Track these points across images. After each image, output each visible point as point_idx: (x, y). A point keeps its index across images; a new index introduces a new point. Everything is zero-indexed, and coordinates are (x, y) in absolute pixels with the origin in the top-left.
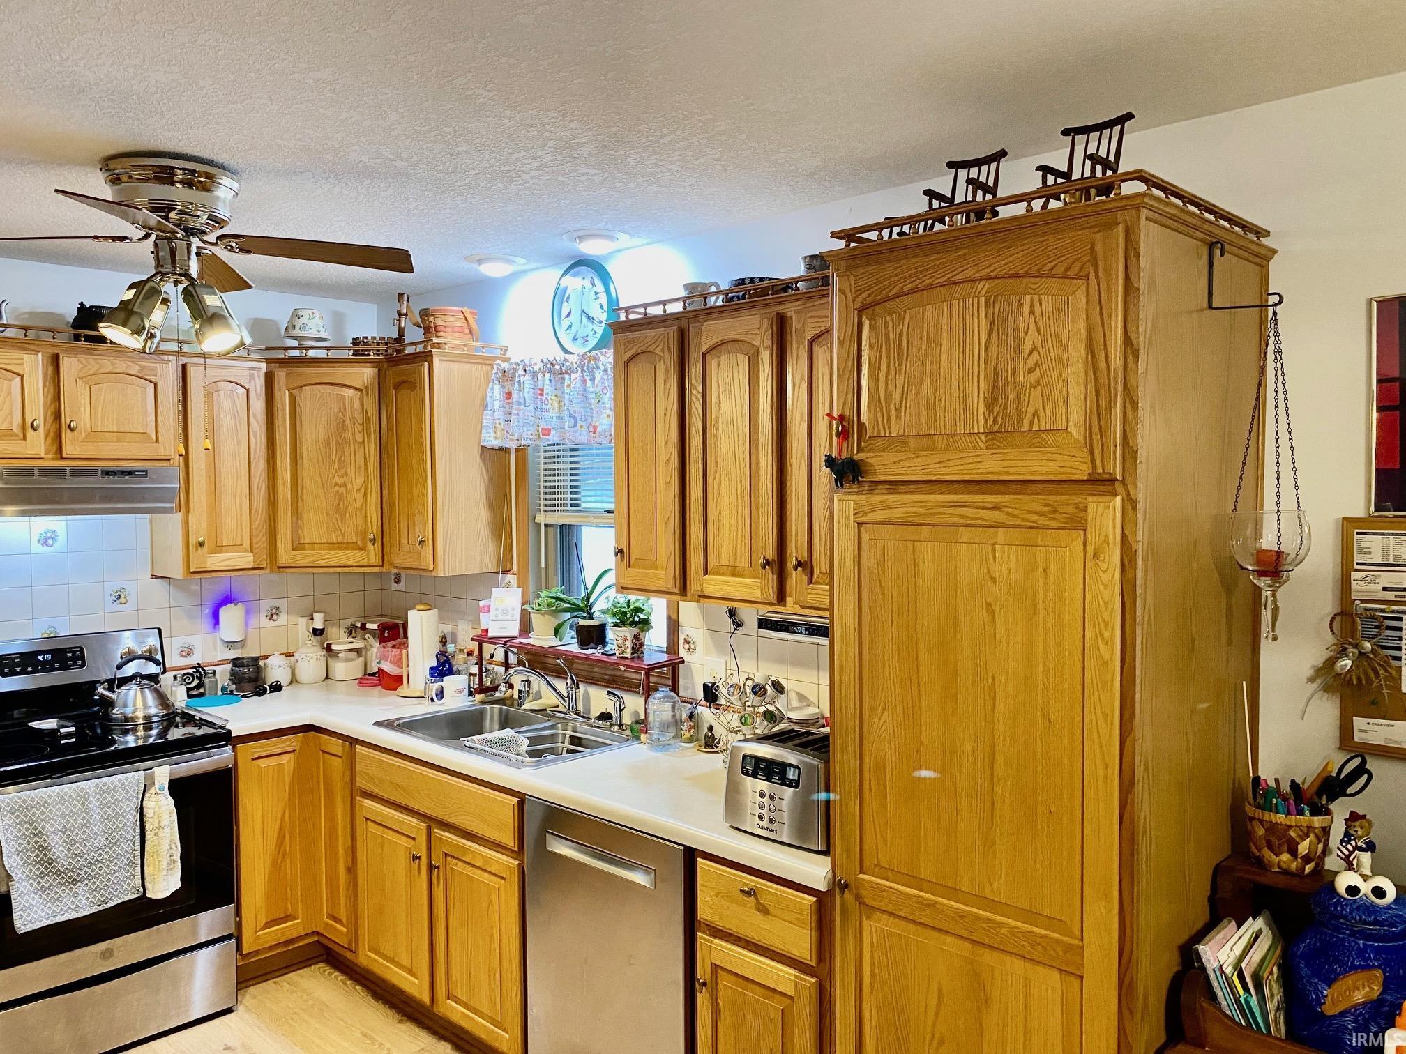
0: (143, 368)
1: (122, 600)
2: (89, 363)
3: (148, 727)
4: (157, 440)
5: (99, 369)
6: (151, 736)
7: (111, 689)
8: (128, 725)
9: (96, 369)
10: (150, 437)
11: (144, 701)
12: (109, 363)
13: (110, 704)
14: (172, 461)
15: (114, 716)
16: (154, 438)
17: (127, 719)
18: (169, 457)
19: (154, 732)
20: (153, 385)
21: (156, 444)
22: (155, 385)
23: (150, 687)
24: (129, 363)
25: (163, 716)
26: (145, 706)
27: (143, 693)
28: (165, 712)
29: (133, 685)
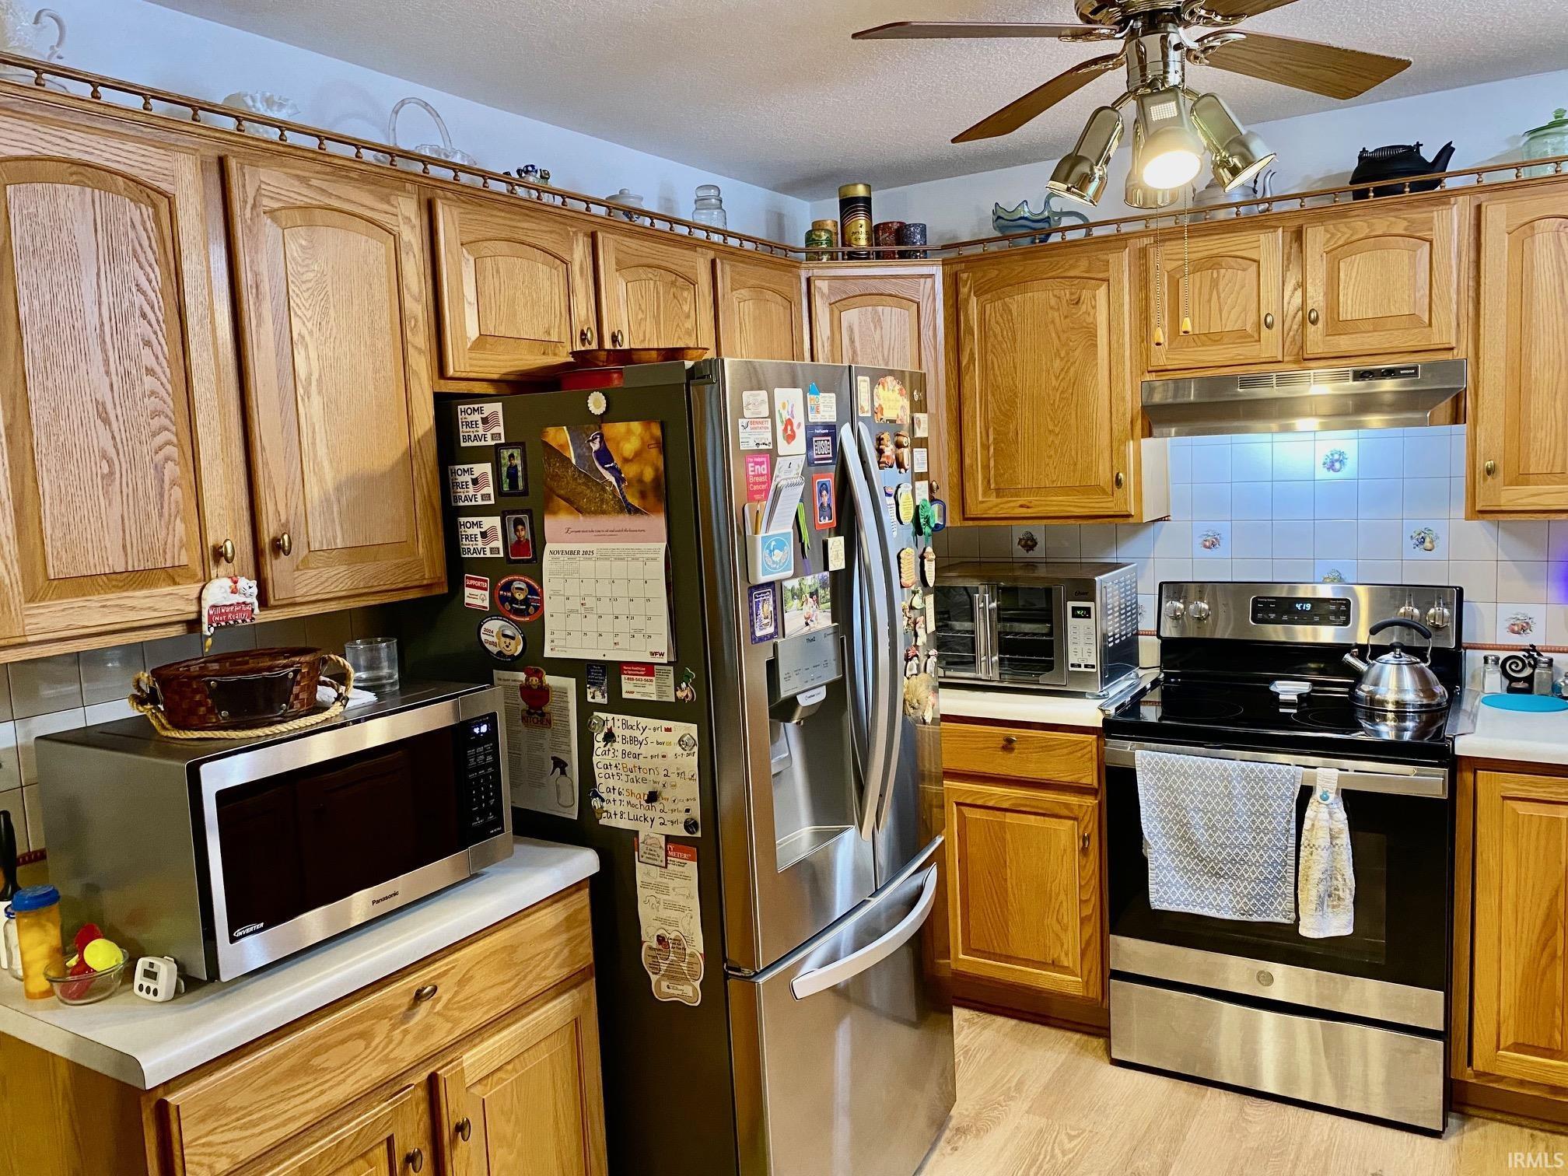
0: (1411, 222)
1: (1427, 544)
2: (1338, 230)
3: (1401, 716)
4: (1430, 325)
5: (1352, 235)
6: (1406, 730)
7: (1361, 657)
8: (1374, 710)
9: (1348, 235)
10: (1420, 319)
11: (1400, 679)
12: (1365, 224)
13: (1358, 677)
14: (1455, 351)
15: (1360, 693)
16: (1427, 321)
17: (1373, 701)
18: (1450, 346)
19: (1410, 724)
20: (1428, 244)
21: (1429, 329)
22: (1431, 245)
23: (1410, 664)
24: (1393, 219)
25: (1421, 706)
26: (1400, 690)
27: (1399, 672)
28: (1425, 702)
29: (1389, 657)
